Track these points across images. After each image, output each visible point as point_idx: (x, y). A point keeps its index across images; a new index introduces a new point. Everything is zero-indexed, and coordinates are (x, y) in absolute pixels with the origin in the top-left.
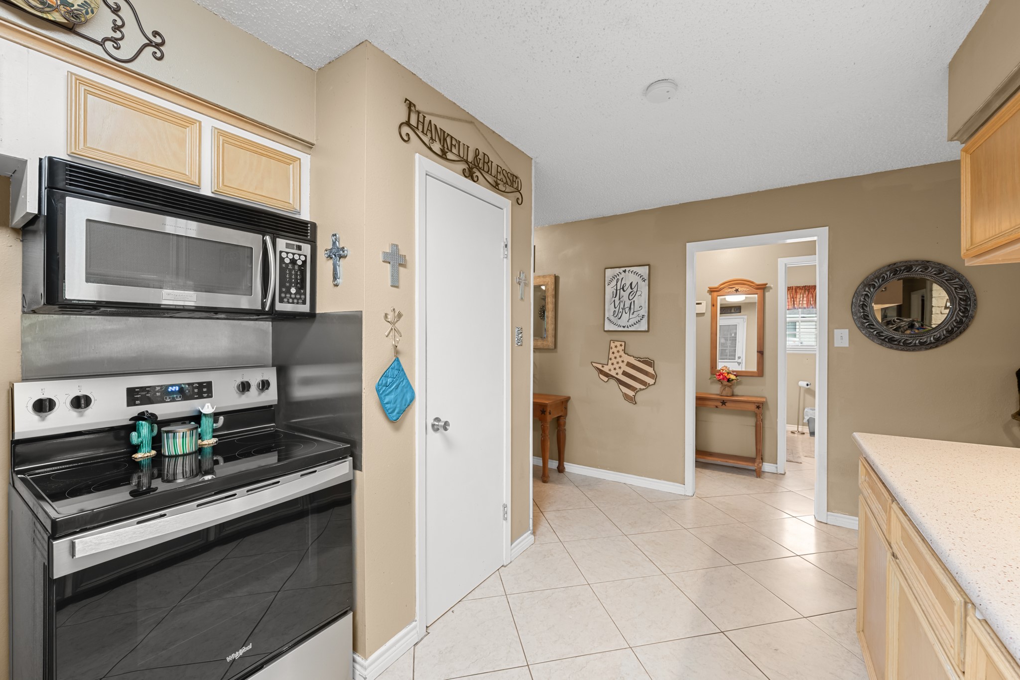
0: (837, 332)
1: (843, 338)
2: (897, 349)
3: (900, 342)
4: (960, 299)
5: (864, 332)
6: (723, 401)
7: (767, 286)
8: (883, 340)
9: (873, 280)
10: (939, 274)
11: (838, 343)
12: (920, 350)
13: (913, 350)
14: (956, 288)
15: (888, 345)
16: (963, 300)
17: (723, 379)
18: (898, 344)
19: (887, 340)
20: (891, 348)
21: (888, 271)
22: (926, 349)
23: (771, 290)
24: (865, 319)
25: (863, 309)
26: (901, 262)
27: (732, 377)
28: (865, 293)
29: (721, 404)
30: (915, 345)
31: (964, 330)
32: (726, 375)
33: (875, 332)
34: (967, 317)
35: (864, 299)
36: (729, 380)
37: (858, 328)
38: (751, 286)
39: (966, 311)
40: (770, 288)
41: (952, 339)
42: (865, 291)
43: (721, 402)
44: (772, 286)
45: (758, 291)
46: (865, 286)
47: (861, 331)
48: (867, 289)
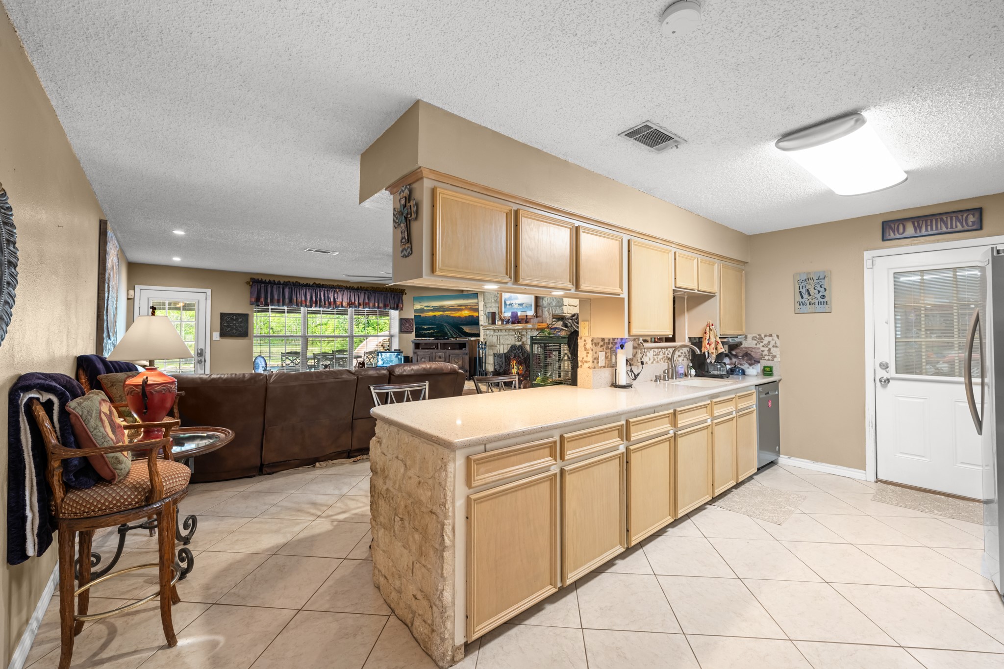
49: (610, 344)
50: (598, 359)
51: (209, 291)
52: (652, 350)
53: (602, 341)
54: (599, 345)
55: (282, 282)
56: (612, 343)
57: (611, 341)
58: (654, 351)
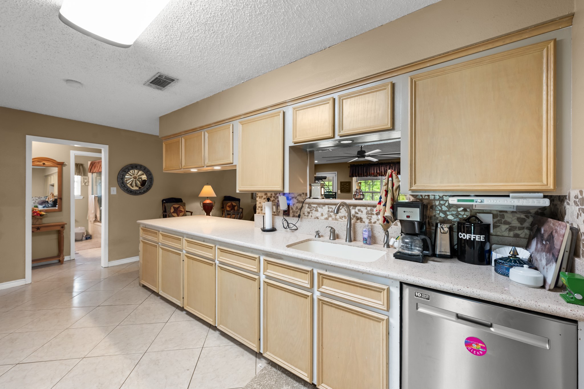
0: (112, 189)
1: (114, 191)
2: (133, 195)
3: (134, 192)
4: (150, 178)
5: (122, 189)
6: (38, 227)
7: (64, 163)
8: (128, 191)
9: (125, 169)
10: (145, 170)
11: (112, 193)
12: (139, 195)
13: (138, 195)
14: (149, 175)
15: (130, 193)
16: (151, 179)
17: (37, 215)
18: (133, 193)
19: (130, 191)
20: (131, 194)
21: (130, 166)
22: (141, 194)
23: (66, 166)
24: (122, 184)
25: (122, 180)
26: (134, 164)
27: (43, 213)
28: (122, 174)
29: (36, 230)
30: (138, 193)
31: (151, 188)
32: (39, 212)
33: (126, 189)
34: (151, 184)
35: (122, 176)
36: (41, 215)
37: (120, 187)
38: (54, 162)
39: (151, 182)
40: (66, 165)
41: (148, 191)
42: (122, 173)
43: (36, 229)
44: (67, 164)
45: (59, 166)
46: (123, 171)
47: (121, 188)
48: (123, 173)
49: (273, 197)
50: (262, 207)
51: (336, 172)
52: (327, 206)
53: (265, 195)
54: (263, 198)
55: (362, 164)
56: (274, 197)
57: (273, 195)
58: (329, 208)
